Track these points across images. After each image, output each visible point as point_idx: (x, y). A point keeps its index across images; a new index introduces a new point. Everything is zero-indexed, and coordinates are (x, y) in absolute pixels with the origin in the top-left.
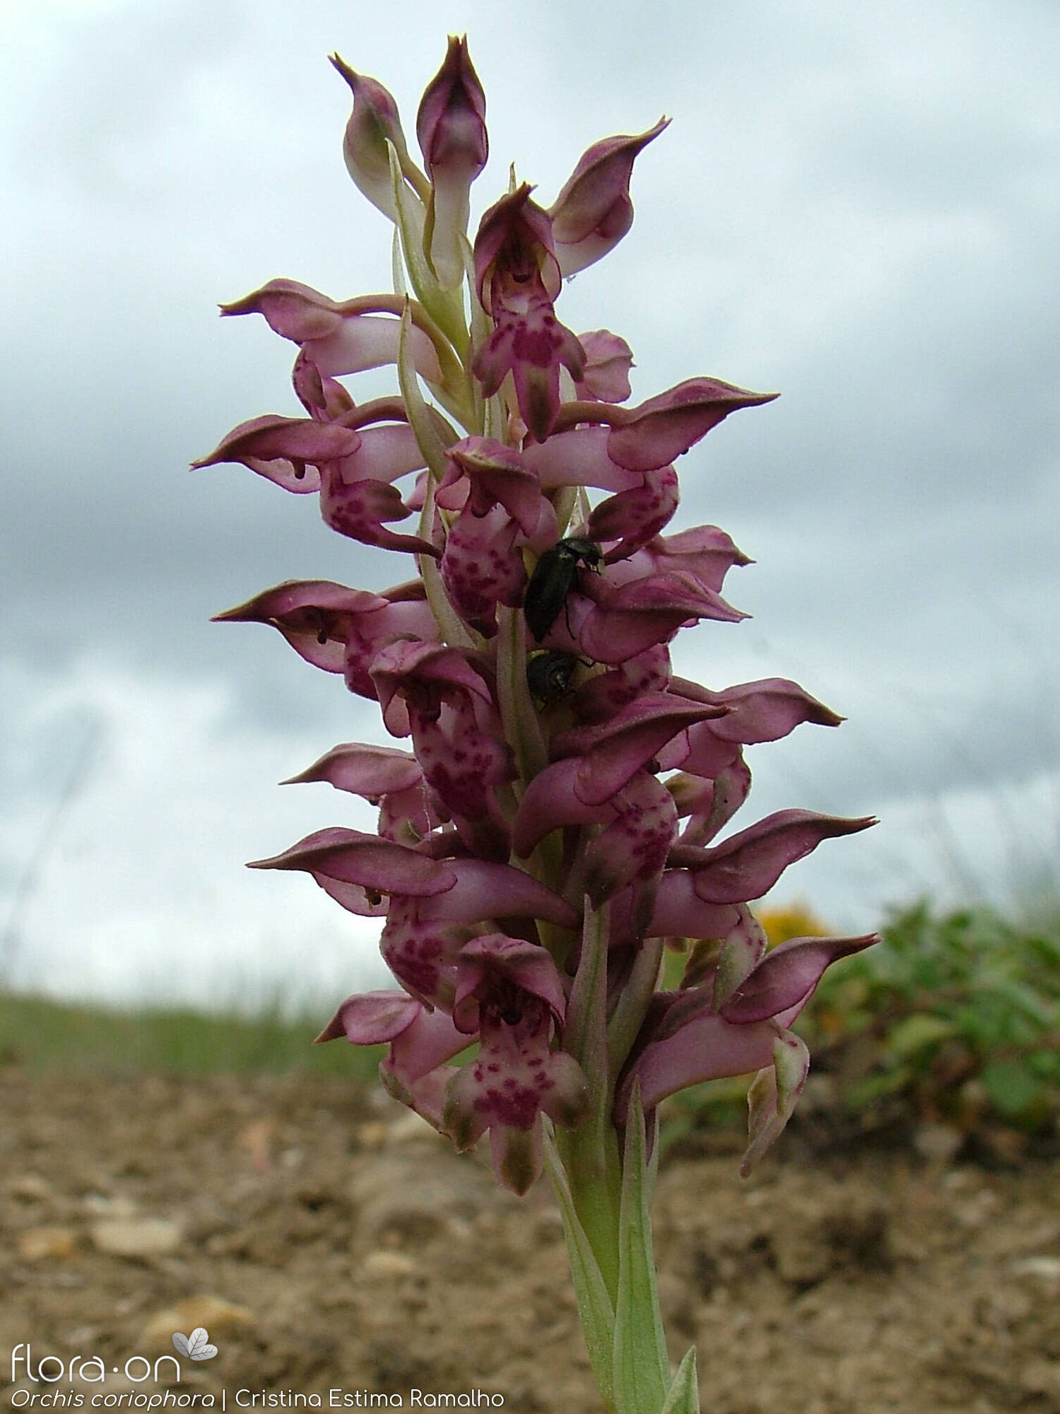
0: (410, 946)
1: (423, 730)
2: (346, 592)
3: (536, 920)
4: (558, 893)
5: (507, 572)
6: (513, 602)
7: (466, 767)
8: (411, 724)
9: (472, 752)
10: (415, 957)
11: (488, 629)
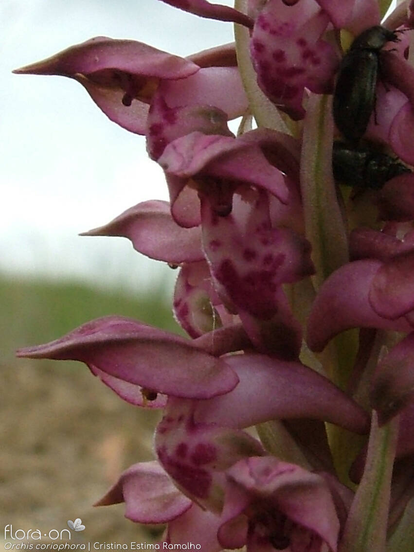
0: (182, 449)
1: (215, 222)
2: (155, 55)
3: (326, 423)
4: (347, 394)
5: (316, 62)
6: (323, 89)
7: (255, 266)
8: (202, 214)
9: (263, 251)
10: (187, 462)
11: (295, 113)
